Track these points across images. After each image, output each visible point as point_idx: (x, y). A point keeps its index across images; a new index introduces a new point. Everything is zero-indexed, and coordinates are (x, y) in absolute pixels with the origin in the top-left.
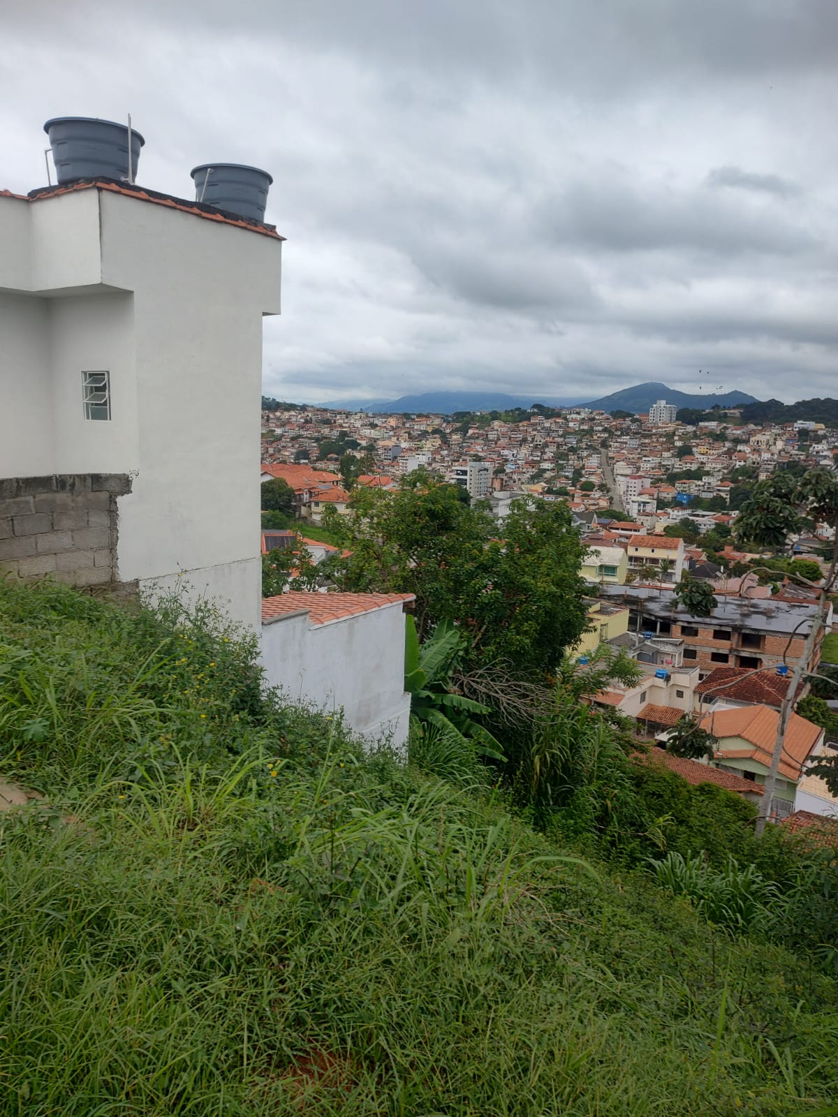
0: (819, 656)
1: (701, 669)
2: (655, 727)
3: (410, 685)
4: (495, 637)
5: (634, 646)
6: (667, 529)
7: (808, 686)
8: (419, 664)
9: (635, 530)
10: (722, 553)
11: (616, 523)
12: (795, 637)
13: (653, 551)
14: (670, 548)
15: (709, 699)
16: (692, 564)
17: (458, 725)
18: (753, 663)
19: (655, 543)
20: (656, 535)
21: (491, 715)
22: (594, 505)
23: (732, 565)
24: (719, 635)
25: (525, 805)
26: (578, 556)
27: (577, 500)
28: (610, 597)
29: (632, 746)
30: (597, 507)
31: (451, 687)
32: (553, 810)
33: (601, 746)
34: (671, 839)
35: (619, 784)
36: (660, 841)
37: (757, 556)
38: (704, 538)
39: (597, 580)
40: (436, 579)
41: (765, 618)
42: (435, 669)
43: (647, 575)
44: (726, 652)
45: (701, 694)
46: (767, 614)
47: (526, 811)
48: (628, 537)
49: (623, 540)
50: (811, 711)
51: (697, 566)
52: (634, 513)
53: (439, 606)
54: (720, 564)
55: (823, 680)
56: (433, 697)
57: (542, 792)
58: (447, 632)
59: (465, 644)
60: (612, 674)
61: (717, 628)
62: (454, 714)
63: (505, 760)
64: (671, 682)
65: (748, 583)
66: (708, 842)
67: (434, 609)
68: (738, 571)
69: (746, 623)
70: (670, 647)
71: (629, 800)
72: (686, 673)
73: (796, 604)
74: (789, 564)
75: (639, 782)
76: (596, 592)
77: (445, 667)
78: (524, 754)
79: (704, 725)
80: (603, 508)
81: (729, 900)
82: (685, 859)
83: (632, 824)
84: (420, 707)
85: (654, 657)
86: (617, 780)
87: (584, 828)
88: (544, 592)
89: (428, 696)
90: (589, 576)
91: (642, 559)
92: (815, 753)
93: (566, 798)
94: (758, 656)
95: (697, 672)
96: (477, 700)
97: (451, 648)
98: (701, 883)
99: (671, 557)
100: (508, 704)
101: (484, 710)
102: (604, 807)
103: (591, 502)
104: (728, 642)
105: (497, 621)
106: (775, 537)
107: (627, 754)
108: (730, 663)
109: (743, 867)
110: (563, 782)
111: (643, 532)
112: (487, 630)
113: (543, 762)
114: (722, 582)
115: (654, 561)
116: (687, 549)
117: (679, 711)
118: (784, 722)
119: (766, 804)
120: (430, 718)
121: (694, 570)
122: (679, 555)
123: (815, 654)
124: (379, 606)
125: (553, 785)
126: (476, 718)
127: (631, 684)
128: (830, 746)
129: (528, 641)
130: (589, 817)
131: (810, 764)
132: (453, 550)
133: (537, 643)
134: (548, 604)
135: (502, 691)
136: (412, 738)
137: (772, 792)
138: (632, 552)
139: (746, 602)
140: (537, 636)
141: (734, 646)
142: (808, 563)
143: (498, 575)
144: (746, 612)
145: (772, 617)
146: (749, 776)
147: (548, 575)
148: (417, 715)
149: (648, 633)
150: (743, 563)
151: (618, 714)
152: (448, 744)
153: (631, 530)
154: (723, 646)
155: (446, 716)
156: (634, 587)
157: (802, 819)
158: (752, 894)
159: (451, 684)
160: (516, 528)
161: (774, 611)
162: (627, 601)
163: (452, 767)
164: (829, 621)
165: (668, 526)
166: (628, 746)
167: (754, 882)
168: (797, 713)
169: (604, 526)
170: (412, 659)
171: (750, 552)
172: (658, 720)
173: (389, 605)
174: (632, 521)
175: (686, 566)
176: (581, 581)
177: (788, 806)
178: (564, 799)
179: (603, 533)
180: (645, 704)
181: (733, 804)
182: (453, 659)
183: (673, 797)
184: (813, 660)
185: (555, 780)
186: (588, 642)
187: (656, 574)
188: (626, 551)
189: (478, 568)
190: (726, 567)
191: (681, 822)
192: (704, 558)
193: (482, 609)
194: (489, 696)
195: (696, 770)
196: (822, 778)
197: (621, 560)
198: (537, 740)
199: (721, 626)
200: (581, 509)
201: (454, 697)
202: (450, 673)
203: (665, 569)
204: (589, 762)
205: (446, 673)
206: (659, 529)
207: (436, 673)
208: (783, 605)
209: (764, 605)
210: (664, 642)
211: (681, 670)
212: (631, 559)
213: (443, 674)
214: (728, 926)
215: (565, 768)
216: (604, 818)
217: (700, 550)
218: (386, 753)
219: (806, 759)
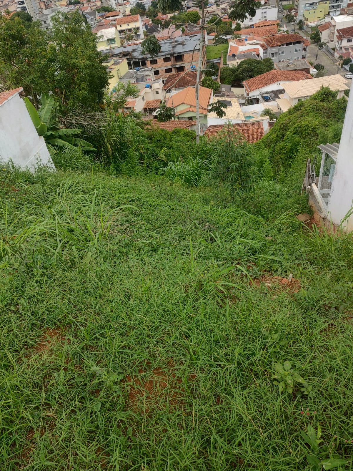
0: (205, 57)
1: (163, 78)
2: (151, 110)
3: (41, 132)
4: (71, 95)
5: (133, 76)
6: (131, 11)
7: (204, 74)
8: (41, 120)
9: (117, 16)
10: (157, 17)
11: (108, 14)
12: (195, 51)
13: (128, 25)
14: (135, 21)
15: (169, 92)
16: (147, 28)
17: (70, 142)
18: (181, 69)
19: (128, 20)
20: (127, 16)
21: (82, 132)
22: (94, 6)
23: (163, 23)
24: (166, 60)
25: (110, 166)
27: (85, 5)
28: (116, 55)
29: (144, 124)
30: (96, 7)
31: (61, 126)
32: (122, 163)
33: (132, 129)
34: (167, 156)
35: (143, 142)
36: (164, 158)
37: (172, 15)
38: (148, 11)
39: (108, 48)
40: (30, 74)
41: (182, 46)
42: (49, 120)
43: (129, 38)
44: (170, 67)
45: (165, 90)
46: (182, 44)
47: (112, 167)
48: (115, 20)
49: (113, 22)
50: (207, 83)
51: (149, 27)
52: (114, 6)
53: (38, 88)
54: (158, 24)
55: (209, 70)
56: (54, 133)
57: (115, 157)
58: (47, 100)
59: (58, 104)
60: (127, 95)
61: (164, 57)
62: (66, 137)
63: (95, 150)
64: (152, 88)
65: (172, 30)
66: (181, 152)
67: (36, 90)
68: (166, 25)
69: (175, 51)
70: (147, 72)
71: (149, 147)
72: (157, 82)
73: (192, 35)
74: (186, 15)
75: (150, 138)
76: (107, 56)
77: (54, 118)
78: (103, 144)
79: (169, 105)
80: (99, 6)
81: (192, 172)
82: (174, 163)
83: (153, 156)
84: (49, 140)
85: (142, 79)
86: (142, 141)
87: (135, 165)
89: (51, 134)
90: (102, 47)
91: (124, 30)
92: (210, 103)
93: (125, 156)
94: (183, 65)
95: (161, 80)
96: (74, 128)
97: (53, 107)
98: (182, 170)
99: (137, 26)
100: (88, 125)
101: (78, 131)
102: (140, 153)
103: (92, 4)
104: (170, 62)
105: (69, 86)
107: (143, 129)
108: (173, 72)
109: (195, 158)
110: (122, 149)
111: (121, 16)
112: (66, 93)
113: (111, 144)
114: (161, 33)
115: (130, 30)
116: (143, 19)
117: (158, 100)
118: (197, 92)
119: (198, 129)
120: (56, 144)
121: (149, 30)
122: (139, 24)
123: (204, 57)
124: (7, 99)
125: (119, 152)
126: (77, 136)
127: (136, 97)
128: (216, 96)
129: (86, 92)
130: (136, 160)
131: (210, 108)
132: (32, 55)
133: (90, 92)
135: (83, 120)
136: (52, 156)
137: (199, 122)
138: (119, 28)
139: (173, 41)
140: (89, 88)
141: (173, 63)
142: (194, 13)
143: (60, 63)
144: (174, 45)
145: (184, 45)
146: (190, 118)
147: (83, 55)
148: (50, 143)
149: (137, 68)
150: (167, 20)
151: (135, 112)
152: (69, 152)
153: (115, 16)
154: (169, 65)
155: (63, 140)
156: (125, 47)
157: (211, 129)
158: (200, 167)
159: (59, 125)
160: (59, 33)
161: (184, 42)
162: (125, 55)
163: (74, 162)
164: (206, 40)
165: (131, 9)
166: (141, 125)
167: (199, 163)
168: (202, 86)
169: (102, 17)
170: (36, 120)
171: (169, 13)
172: (152, 107)
173: (12, 97)
174: (114, 11)
175: (144, 29)
176: (99, 53)
177: (205, 125)
178: (124, 157)
179: (103, 21)
180: (145, 101)
181: (187, 134)
182: (55, 112)
183: (165, 139)
184: (204, 60)
185: (118, 150)
186: (113, 83)
187: (132, 37)
188: (116, 28)
189: (48, 61)
190: (161, 24)
191: (170, 148)
192: (151, 22)
193: (59, 83)
194: (78, 124)
195: (170, 125)
196: (214, 112)
197: (116, 34)
198: (106, 136)
199: (165, 55)
200: (88, 10)
201: (64, 131)
202: (57, 119)
203: (136, 33)
204: (129, 137)
205: (55, 120)
206: (128, 12)
207: (51, 121)
208: (187, 37)
209: (180, 39)
210: (145, 70)
211: (155, 82)
212: (120, 32)
213: (54, 121)
214: (194, 182)
215: (121, 144)
216: (142, 158)
217: (148, 18)
218: (42, 170)
219: (208, 106)
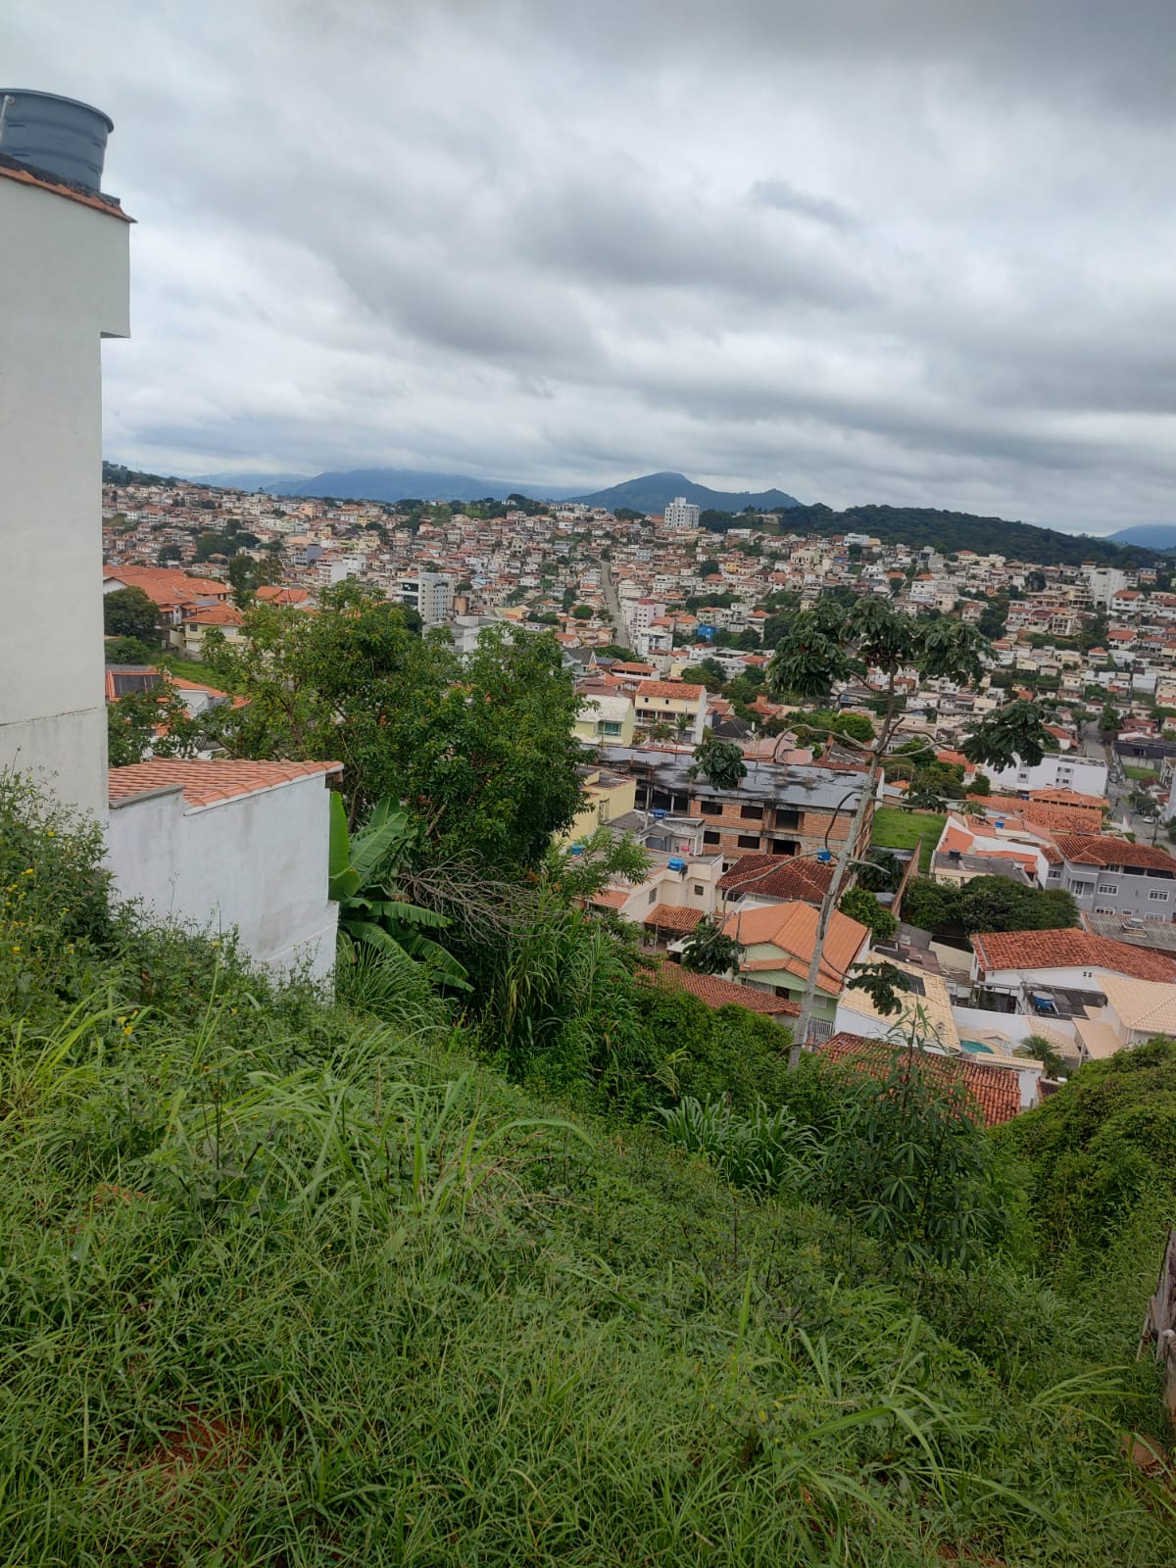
0: (868, 837)
1: (726, 858)
2: (667, 934)
3: (336, 892)
4: (458, 821)
5: (642, 828)
6: (686, 673)
7: (855, 877)
8: (350, 861)
9: (645, 674)
10: (753, 705)
11: (620, 664)
12: (840, 813)
13: (667, 702)
14: (689, 698)
15: (735, 896)
16: (715, 722)
17: (405, 944)
18: (787, 847)
19: (670, 692)
20: (672, 681)
21: (451, 928)
22: (592, 638)
23: (765, 721)
24: (748, 812)
25: (496, 1048)
26: (570, 709)
27: (570, 631)
28: (611, 764)
29: (638, 961)
30: (596, 641)
31: (395, 892)
32: (535, 1053)
33: (598, 964)
34: (685, 1080)
35: (620, 1012)
36: (672, 1083)
37: (796, 709)
38: (732, 685)
39: (596, 741)
40: (373, 740)
41: (804, 790)
42: (373, 866)
43: (660, 734)
44: (756, 834)
45: (725, 889)
46: (807, 785)
47: (499, 1055)
48: (635, 684)
49: (629, 687)
50: (857, 908)
51: (723, 722)
52: (644, 651)
53: (378, 779)
54: (750, 720)
55: (872, 868)
56: (370, 906)
57: (519, 1030)
58: (389, 816)
59: (415, 832)
60: (613, 867)
61: (747, 803)
62: (400, 929)
63: (470, 988)
64: (688, 876)
65: (784, 745)
66: (731, 1081)
67: (371, 782)
68: (772, 729)
69: (782, 797)
70: (687, 829)
71: (634, 1032)
72: (708, 863)
73: (841, 772)
74: (835, 720)
75: (646, 1008)
76: (593, 758)
77: (386, 865)
78: (497, 979)
79: (728, 930)
80: (604, 643)
81: (755, 1154)
82: (703, 1105)
83: (637, 1064)
84: (350, 919)
85: (667, 843)
86: (618, 1006)
87: (575, 1074)
88: (525, 759)
89: (363, 906)
90: (585, 735)
91: (653, 713)
92: (859, 960)
93: (552, 1035)
94: (795, 839)
95: (721, 861)
96: (432, 908)
97: (396, 838)
98: (722, 1134)
99: (691, 711)
100: (475, 912)
101: (441, 921)
102: (601, 1044)
103: (589, 634)
104: (760, 822)
105: (460, 797)
106: (820, 686)
107: (631, 972)
108: (761, 849)
109: (774, 1110)
110: (548, 1013)
111: (655, 677)
112: (446, 812)
113: (522, 988)
114: (752, 744)
115: (669, 715)
116: (711, 700)
117: (697, 912)
118: (824, 923)
119: (799, 1030)
120: (366, 937)
121: (720, 726)
122: (700, 707)
123: (863, 835)
124: (290, 780)
125: (535, 1019)
126: (431, 933)
127: (638, 879)
128: (877, 950)
129: (503, 825)
130: (581, 1058)
131: (853, 975)
132: (393, 698)
133: (516, 828)
134: (531, 774)
135: (467, 895)
136: (341, 967)
137: (810, 1011)
138: (640, 703)
139: (782, 770)
140: (515, 818)
141: (766, 827)
142: (858, 719)
143: (462, 735)
144: (782, 782)
145: (812, 789)
146: (782, 992)
147: (530, 735)
148: (348, 932)
149: (660, 811)
150: (779, 718)
151: (620, 920)
152: (391, 970)
153: (639, 674)
154: (753, 827)
155: (388, 932)
156: (642, 751)
157: (844, 1043)
158: (784, 1143)
159: (395, 888)
160: (486, 669)
161: (815, 781)
162: (635, 769)
163: (397, 1003)
164: (880, 794)
165: (687, 669)
166: (633, 961)
167: (786, 1128)
168: (841, 910)
169: (605, 668)
170: (339, 855)
171: (788, 703)
172: (672, 926)
173: (306, 777)
174: (642, 662)
175: (709, 722)
176: (573, 743)
177: (825, 1027)
178: (548, 1037)
179: (604, 677)
180: (655, 905)
181: (762, 1031)
182: (398, 852)
183: (689, 1025)
184: (861, 842)
185: (538, 1013)
186: (584, 826)
187: (670, 733)
188: (634, 702)
189: (433, 724)
190: (758, 723)
191: (699, 1058)
192: (731, 712)
193: (439, 783)
194: (448, 903)
195: (716, 989)
196: (866, 991)
197: (626, 714)
198: (514, 960)
199: (751, 800)
200: (574, 643)
201: (400, 906)
202: (394, 873)
203: (682, 726)
204: (582, 984)
205: (389, 873)
206: (675, 674)
207: (375, 873)
208: (826, 773)
209: (804, 773)
210: (680, 822)
211: (701, 859)
212: (639, 712)
213: (384, 874)
214: (754, 1187)
215: (552, 996)
216: (601, 1059)
217: (727, 701)
218: (303, 988)
219: (849, 968)
